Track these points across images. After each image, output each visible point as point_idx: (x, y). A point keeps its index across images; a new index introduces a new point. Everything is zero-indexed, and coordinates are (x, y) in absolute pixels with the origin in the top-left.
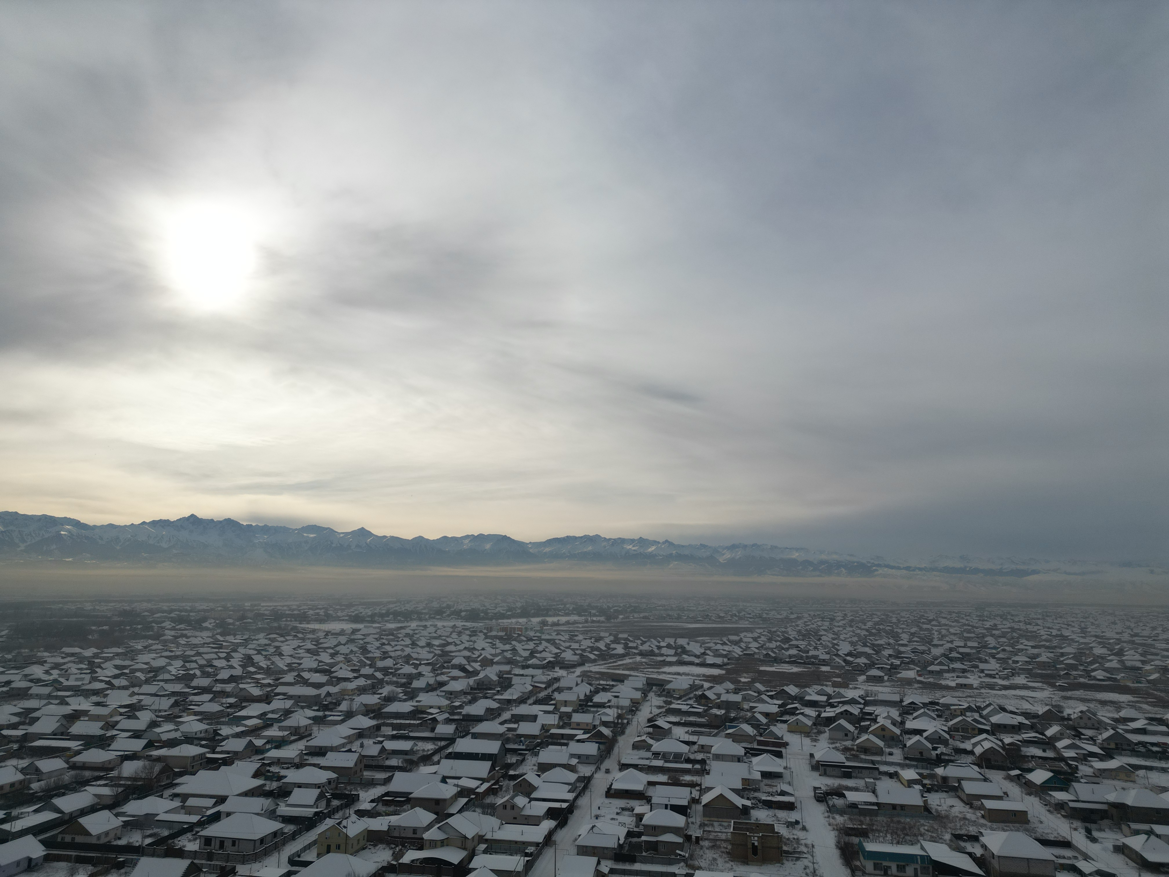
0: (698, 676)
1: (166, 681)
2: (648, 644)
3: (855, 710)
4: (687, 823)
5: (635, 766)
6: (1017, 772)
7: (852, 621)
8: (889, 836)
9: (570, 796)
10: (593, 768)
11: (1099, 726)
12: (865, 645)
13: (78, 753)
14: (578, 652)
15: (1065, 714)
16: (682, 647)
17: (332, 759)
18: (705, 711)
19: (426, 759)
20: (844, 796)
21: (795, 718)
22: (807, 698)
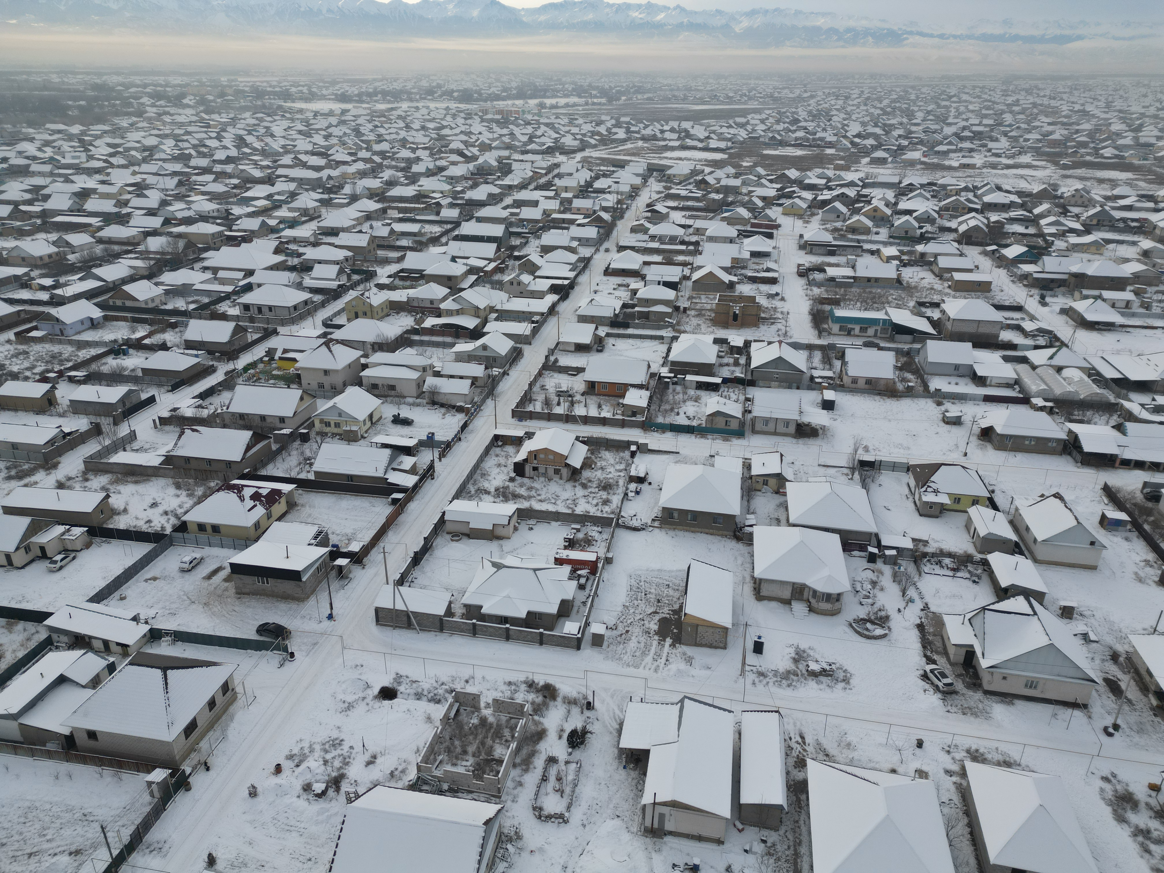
0: (700, 160)
1: (164, 160)
2: (651, 128)
3: (851, 192)
4: (677, 297)
5: (632, 248)
6: (994, 247)
7: (868, 99)
8: (859, 304)
9: (572, 275)
10: (593, 250)
11: (1087, 203)
12: (876, 125)
13: (100, 229)
14: (578, 137)
15: (1059, 193)
16: (686, 131)
17: (344, 239)
18: (704, 196)
19: (435, 240)
20: (824, 271)
21: (791, 201)
22: (807, 181)
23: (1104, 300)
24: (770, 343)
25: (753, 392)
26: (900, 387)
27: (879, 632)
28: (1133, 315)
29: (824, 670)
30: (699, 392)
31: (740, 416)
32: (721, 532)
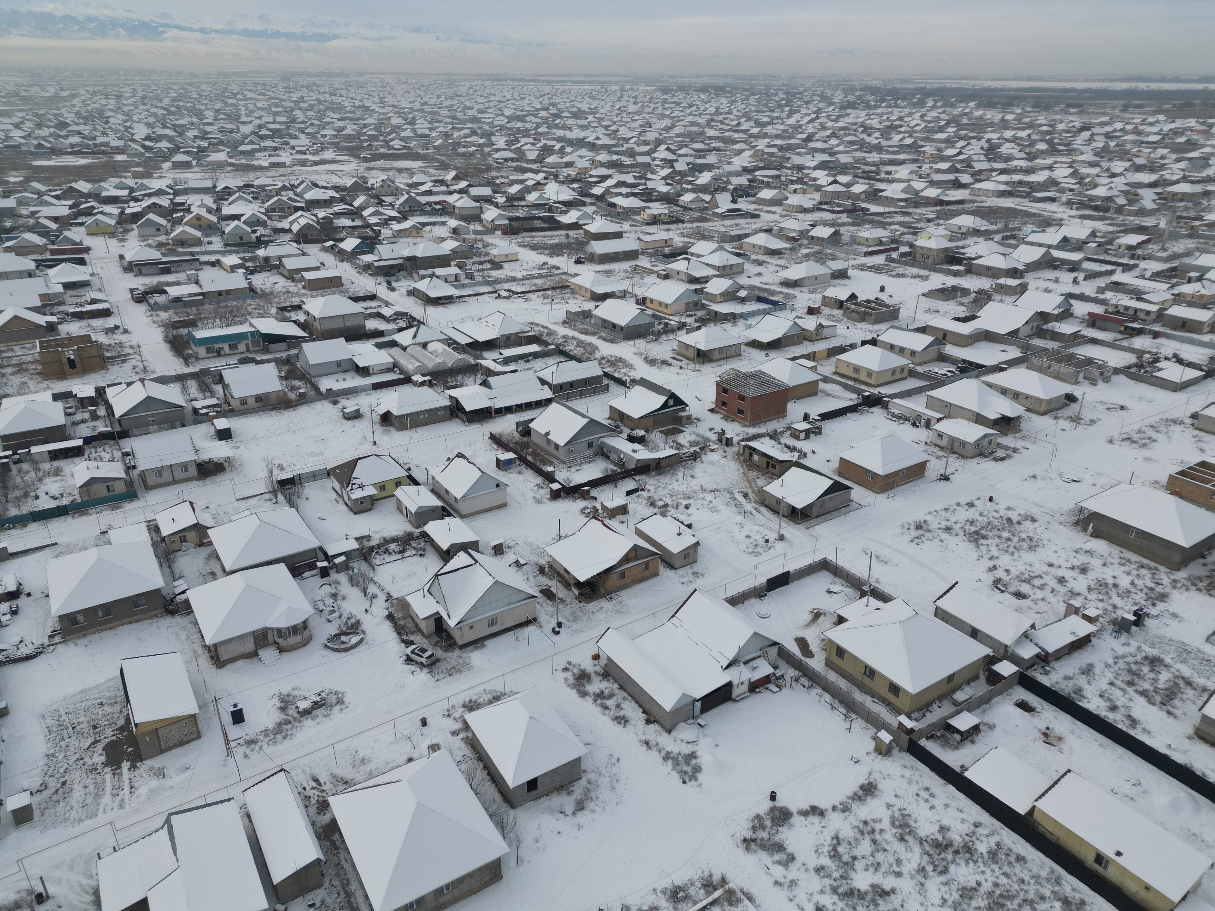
3: (164, 202)
6: (331, 243)
7: (144, 97)
8: (218, 321)
12: (165, 127)
15: (369, 185)
20: (165, 292)
21: (93, 218)
22: (104, 194)
23: (438, 277)
24: (129, 384)
25: (127, 444)
26: (292, 396)
27: (355, 639)
28: (464, 286)
29: (315, 703)
30: (56, 464)
31: (123, 475)
32: (148, 614)
